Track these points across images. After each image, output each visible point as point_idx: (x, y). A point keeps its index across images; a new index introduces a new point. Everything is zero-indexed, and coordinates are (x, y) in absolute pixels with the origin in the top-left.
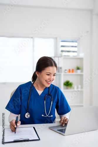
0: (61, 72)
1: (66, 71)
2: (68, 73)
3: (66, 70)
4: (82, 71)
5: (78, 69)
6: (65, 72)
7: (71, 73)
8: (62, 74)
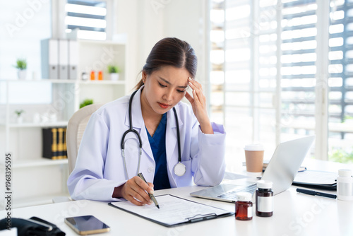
0: (75, 79)
1: (85, 77)
2: (89, 82)
3: (83, 74)
4: (122, 78)
5: (113, 71)
6: (83, 79)
7: (96, 82)
8: (77, 83)
